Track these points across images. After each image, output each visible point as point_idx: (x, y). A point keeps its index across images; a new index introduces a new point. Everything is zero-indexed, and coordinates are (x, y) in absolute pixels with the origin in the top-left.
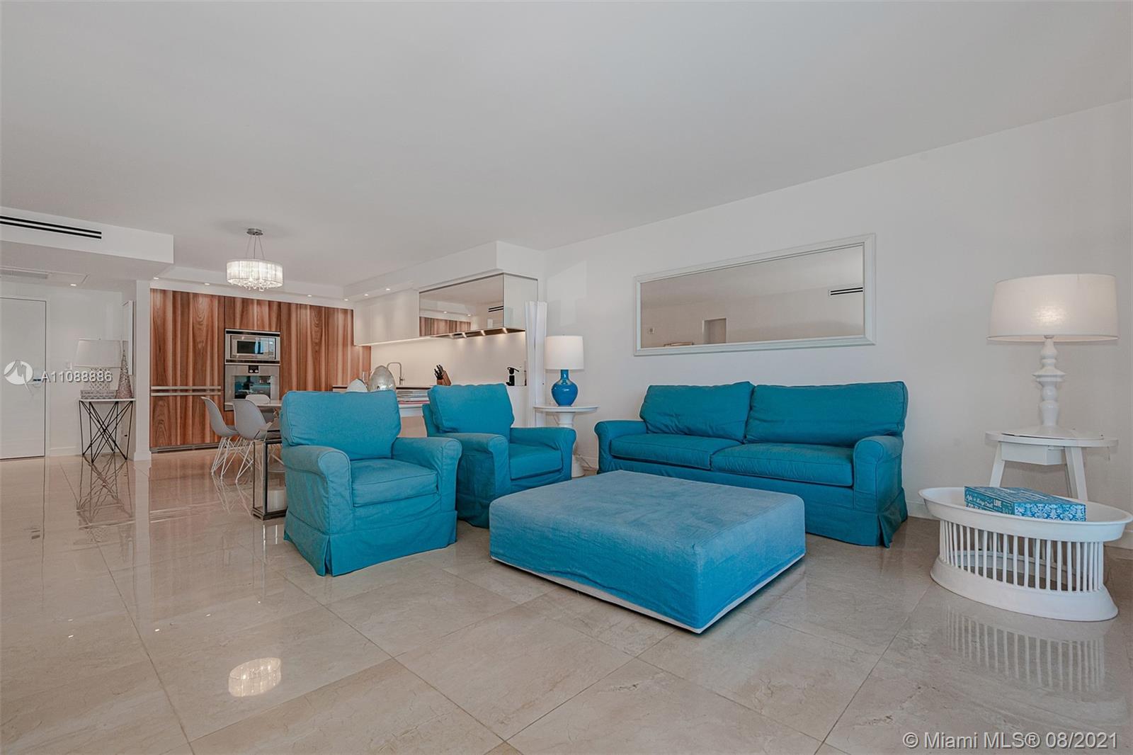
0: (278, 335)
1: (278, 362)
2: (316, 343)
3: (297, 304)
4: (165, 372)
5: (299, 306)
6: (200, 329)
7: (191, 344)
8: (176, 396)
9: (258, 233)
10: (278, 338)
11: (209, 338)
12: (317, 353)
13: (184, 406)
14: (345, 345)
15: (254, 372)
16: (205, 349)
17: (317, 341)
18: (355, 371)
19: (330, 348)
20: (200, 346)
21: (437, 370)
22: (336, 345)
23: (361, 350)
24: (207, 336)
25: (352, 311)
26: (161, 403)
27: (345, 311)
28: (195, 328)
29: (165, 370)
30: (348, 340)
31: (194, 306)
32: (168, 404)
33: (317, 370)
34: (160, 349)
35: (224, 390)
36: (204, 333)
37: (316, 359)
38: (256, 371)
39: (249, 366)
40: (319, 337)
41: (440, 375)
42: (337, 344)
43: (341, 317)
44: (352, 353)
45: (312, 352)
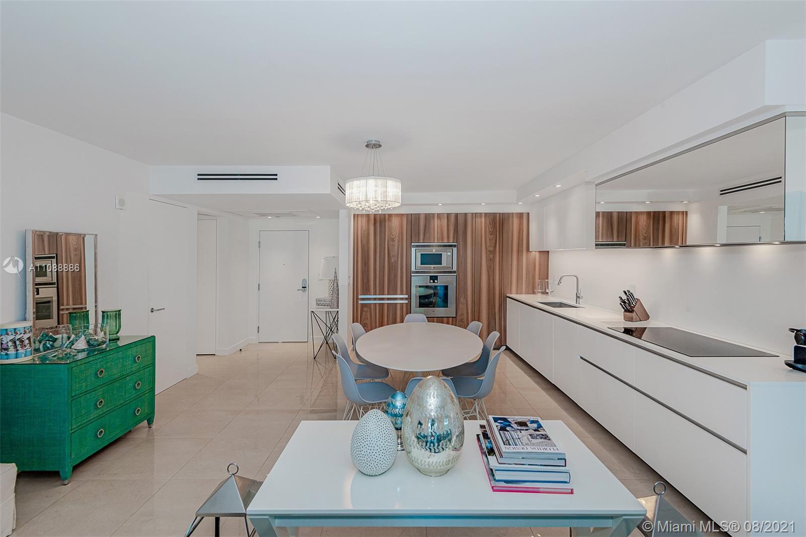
0: (455, 246)
1: (454, 272)
2: (490, 251)
3: (473, 213)
4: (368, 283)
5: (475, 215)
6: (393, 245)
7: (386, 258)
8: (376, 304)
9: (378, 146)
10: (455, 249)
11: (400, 251)
12: (491, 261)
13: (381, 312)
14: (519, 252)
15: (434, 282)
16: (396, 262)
17: (492, 249)
18: (531, 278)
19: (504, 254)
20: (393, 260)
21: (624, 297)
22: (510, 253)
23: (537, 255)
24: (398, 251)
25: (528, 213)
26: (365, 309)
27: (521, 215)
28: (389, 244)
29: (368, 281)
30: (524, 244)
31: (389, 225)
32: (371, 311)
33: (491, 279)
34: (365, 264)
35: (411, 299)
36: (396, 247)
37: (491, 268)
38: (436, 281)
39: (431, 276)
40: (493, 245)
41: (629, 305)
42: (512, 252)
43: (516, 221)
44: (527, 258)
45: (486, 261)
